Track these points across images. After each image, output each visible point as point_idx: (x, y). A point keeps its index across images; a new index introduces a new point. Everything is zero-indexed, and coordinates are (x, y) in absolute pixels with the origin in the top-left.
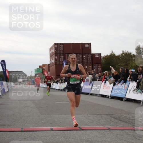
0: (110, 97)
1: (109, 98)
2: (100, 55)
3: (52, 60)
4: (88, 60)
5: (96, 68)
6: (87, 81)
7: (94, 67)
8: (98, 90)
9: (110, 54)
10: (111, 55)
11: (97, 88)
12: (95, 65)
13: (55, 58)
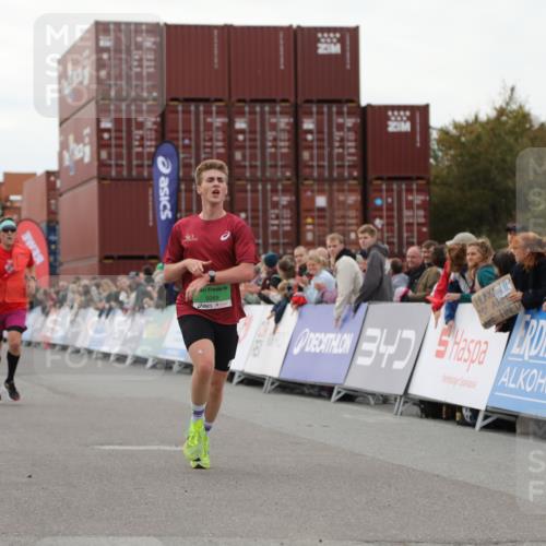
0: (486, 417)
1: (480, 422)
2: (420, 113)
3: (79, 140)
4: (336, 151)
5: (390, 208)
6: (320, 301)
7: (378, 202)
8: (399, 365)
9: (493, 114)
10: (498, 118)
11: (392, 350)
12: (381, 191)
13: (100, 131)
